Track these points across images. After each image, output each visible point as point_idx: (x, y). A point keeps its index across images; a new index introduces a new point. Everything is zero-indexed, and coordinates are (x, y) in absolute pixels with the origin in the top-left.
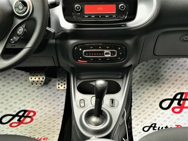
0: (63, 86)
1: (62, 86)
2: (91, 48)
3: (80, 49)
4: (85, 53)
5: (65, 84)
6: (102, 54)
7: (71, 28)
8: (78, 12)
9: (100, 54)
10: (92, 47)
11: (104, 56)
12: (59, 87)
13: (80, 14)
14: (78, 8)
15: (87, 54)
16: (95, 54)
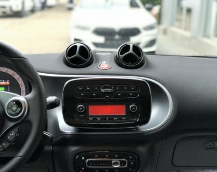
3: (83, 158)
8: (81, 114)
9: (107, 164)
10: (97, 155)
13: (83, 115)
14: (81, 109)
15: (91, 164)
16: (101, 164)
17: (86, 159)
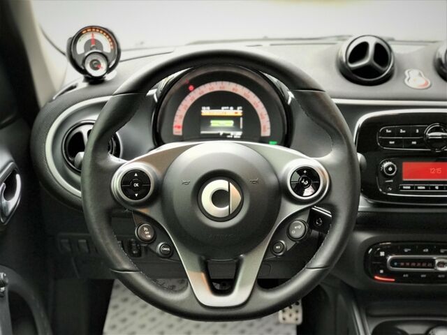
0: (294, 316)
1: (290, 315)
2: (406, 250)
3: (382, 254)
4: (393, 261)
5: (297, 312)
6: (430, 265)
7: (365, 208)
8: (390, 178)
9: (424, 265)
10: (407, 248)
11: (433, 267)
12: (284, 319)
13: (392, 181)
14: (390, 169)
15: (396, 264)
16: (414, 264)
17: (387, 254)
